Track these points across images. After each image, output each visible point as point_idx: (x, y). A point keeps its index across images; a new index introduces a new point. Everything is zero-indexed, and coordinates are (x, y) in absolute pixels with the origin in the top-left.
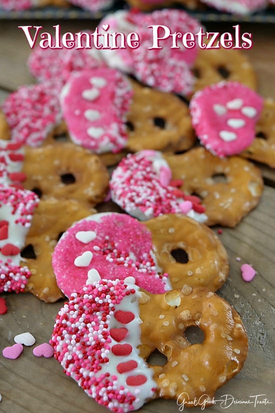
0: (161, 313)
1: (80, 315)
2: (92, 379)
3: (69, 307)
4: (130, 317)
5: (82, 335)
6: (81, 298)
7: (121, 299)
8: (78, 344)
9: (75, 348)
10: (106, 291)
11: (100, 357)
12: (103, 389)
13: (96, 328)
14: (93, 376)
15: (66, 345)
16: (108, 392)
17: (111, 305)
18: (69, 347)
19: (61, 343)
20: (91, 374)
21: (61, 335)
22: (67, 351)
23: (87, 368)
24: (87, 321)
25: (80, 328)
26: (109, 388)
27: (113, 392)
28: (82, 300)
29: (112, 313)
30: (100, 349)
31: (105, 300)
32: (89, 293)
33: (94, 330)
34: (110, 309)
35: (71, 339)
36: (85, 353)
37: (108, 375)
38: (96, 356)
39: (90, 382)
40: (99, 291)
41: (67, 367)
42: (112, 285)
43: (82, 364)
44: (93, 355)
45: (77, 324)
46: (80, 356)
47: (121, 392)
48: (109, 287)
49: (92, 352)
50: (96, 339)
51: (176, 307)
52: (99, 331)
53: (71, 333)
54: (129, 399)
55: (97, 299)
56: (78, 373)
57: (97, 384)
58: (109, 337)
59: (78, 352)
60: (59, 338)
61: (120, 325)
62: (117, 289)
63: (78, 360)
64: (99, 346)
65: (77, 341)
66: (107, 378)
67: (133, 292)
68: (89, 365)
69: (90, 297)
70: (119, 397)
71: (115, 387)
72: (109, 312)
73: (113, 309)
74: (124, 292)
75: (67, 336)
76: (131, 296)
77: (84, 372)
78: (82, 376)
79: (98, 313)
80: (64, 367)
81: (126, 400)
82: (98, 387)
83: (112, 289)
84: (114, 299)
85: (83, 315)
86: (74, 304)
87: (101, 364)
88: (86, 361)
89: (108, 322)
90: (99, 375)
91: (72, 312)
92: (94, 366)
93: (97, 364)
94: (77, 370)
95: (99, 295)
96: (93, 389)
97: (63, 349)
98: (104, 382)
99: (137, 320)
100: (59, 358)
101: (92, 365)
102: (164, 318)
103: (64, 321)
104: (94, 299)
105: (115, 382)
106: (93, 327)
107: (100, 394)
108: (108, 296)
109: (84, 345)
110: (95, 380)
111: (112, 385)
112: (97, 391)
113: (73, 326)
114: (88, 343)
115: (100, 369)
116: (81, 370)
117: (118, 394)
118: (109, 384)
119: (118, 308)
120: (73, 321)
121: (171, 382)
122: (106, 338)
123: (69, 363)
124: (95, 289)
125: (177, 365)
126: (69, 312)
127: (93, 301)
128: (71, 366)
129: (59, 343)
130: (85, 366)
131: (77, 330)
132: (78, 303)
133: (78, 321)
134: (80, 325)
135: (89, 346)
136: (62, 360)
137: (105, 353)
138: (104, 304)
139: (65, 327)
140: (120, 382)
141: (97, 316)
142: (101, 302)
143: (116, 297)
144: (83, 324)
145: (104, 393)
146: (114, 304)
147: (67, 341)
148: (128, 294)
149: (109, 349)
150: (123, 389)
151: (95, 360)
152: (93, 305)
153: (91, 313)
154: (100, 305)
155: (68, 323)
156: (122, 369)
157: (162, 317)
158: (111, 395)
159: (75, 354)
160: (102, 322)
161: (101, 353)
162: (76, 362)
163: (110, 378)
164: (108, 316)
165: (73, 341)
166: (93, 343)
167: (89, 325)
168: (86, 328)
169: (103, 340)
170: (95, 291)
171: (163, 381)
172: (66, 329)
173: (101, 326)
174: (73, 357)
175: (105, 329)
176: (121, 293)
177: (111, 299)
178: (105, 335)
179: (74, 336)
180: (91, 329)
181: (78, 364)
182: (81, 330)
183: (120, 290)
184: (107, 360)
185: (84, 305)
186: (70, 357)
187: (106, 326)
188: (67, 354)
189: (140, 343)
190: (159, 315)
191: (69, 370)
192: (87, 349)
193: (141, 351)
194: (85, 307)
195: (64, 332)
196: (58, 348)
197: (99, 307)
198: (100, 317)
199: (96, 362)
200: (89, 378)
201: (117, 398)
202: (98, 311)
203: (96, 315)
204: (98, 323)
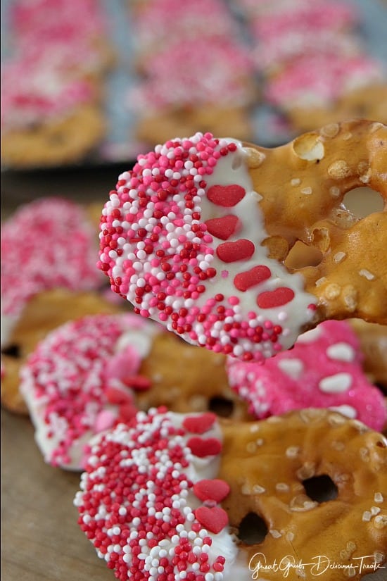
0: (292, 177)
1: (143, 206)
2: (192, 312)
3: (120, 198)
4: (236, 194)
5: (155, 239)
6: (139, 177)
7: (214, 165)
8: (151, 257)
9: (146, 265)
10: (183, 157)
11: (198, 271)
12: (217, 324)
13: (178, 222)
14: (193, 306)
15: (130, 263)
16: (228, 328)
17: (197, 178)
18: (136, 265)
19: (119, 261)
20: (188, 303)
21: (115, 246)
22: (134, 272)
23: (177, 293)
24: (158, 214)
25: (147, 227)
26: (228, 320)
27: (238, 325)
28: (141, 182)
29: (201, 191)
30: (195, 256)
31: (185, 172)
32: (150, 166)
33: (176, 226)
34: (197, 186)
35: (135, 251)
36: (167, 269)
37: (221, 298)
38: (191, 270)
39: (188, 318)
40: (169, 159)
41: (140, 301)
42: (190, 145)
43: (168, 290)
44: (185, 269)
45: (141, 221)
46: (160, 275)
47: (252, 323)
48: (187, 148)
49: (181, 264)
50: (183, 240)
51: (318, 161)
52: (184, 226)
53: (133, 240)
54: (270, 332)
55: (168, 172)
56: (163, 307)
57: (203, 319)
58: (206, 233)
59: (154, 271)
60: (112, 253)
61: (221, 212)
62: (203, 149)
63: (158, 283)
64: (191, 251)
65: (149, 251)
66: (220, 304)
67: (233, 148)
68: (180, 289)
69: (155, 171)
70: (250, 332)
71: (237, 317)
72: (196, 191)
73: (202, 184)
74: (217, 150)
75: (126, 247)
76: (231, 157)
77: (174, 302)
78: (171, 310)
79: (176, 197)
80: (134, 303)
81: (264, 335)
82: (205, 323)
83: (192, 150)
84: (201, 165)
85: (150, 205)
86: (127, 191)
87: (202, 283)
88: (173, 282)
89: (197, 209)
90: (203, 302)
91: (126, 204)
92: (190, 288)
93: (196, 283)
94: (159, 303)
95: (170, 165)
96: (198, 327)
97: (124, 271)
98: (215, 311)
99: (250, 197)
100: (121, 288)
101: (186, 286)
102: (301, 184)
103: (115, 223)
104: (162, 173)
105: (236, 308)
106: (172, 221)
107: (213, 333)
108: (188, 164)
109: (162, 255)
110: (197, 313)
111: (232, 314)
112: (207, 330)
113: (134, 226)
114: (170, 251)
115: (203, 290)
116: (168, 300)
117: (248, 327)
118: (226, 313)
119: (211, 181)
120: (133, 219)
121: (342, 287)
122: (201, 236)
123: (141, 292)
124: (161, 159)
125: (345, 258)
126: (121, 206)
127: (161, 178)
128: (147, 297)
129: (115, 263)
130: (173, 292)
131: (143, 233)
132: (134, 187)
133: (142, 216)
134: (147, 222)
135: (172, 256)
136: (127, 290)
137: (205, 261)
138: (183, 179)
139: (120, 231)
140: (246, 307)
141: (175, 203)
142: (176, 176)
143: (204, 163)
144: (152, 220)
145: (219, 330)
146: (203, 174)
147: (130, 256)
148: (224, 153)
149: (212, 253)
150: (254, 316)
151: (189, 277)
152: (164, 184)
153: (163, 199)
154: (176, 183)
155: (124, 224)
156: (244, 283)
157: (295, 182)
158: (233, 332)
159: (150, 275)
160: (187, 210)
161: (198, 262)
162: (154, 288)
163: (225, 303)
164: (195, 199)
165: (141, 254)
166: (180, 249)
167: (163, 220)
168: (161, 226)
169: (196, 240)
170: (162, 161)
171: (327, 289)
172: (123, 234)
173: (187, 217)
174: (147, 281)
175: (195, 222)
176: (211, 153)
177: (194, 167)
178: (197, 230)
179: (140, 245)
180: (169, 226)
181: (157, 291)
182: (152, 232)
183: (208, 149)
184: (212, 274)
185: (146, 187)
186: (141, 283)
187: (196, 216)
188: (133, 278)
189: (266, 236)
190: (290, 181)
191: (143, 305)
192: (171, 262)
193: (270, 250)
194: (149, 191)
195: (120, 240)
196: (115, 272)
197: (175, 187)
198: (181, 203)
199: (192, 280)
200: (185, 312)
201: (247, 336)
202: (175, 193)
203: (172, 201)
204: (179, 213)
